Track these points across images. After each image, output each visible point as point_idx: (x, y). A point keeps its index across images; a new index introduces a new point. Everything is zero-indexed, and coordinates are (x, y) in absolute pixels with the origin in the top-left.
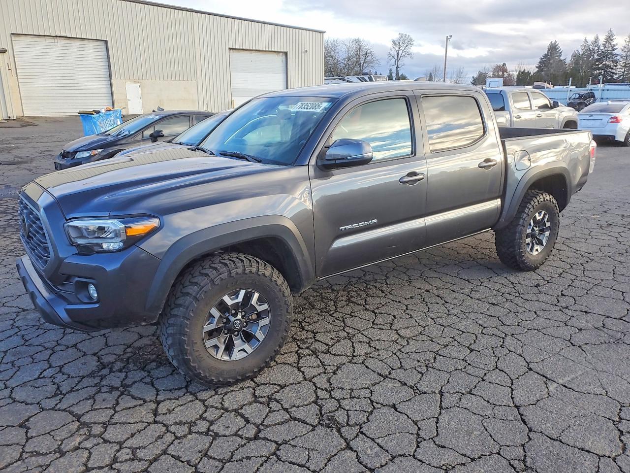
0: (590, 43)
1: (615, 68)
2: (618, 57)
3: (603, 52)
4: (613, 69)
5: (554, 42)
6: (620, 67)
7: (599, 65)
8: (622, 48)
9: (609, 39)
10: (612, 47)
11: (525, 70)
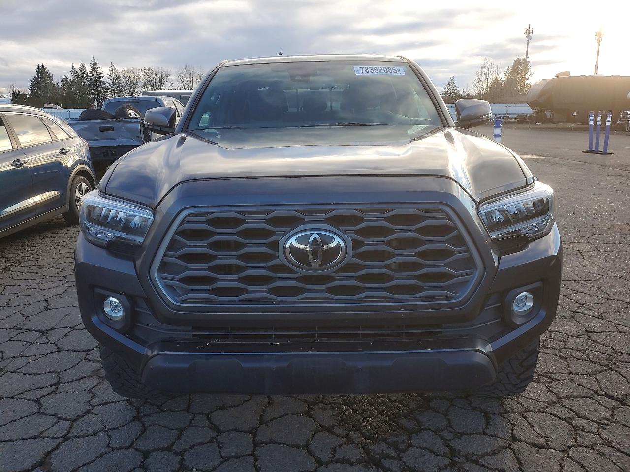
0: (77, 69)
1: (106, 94)
2: (107, 85)
3: (92, 79)
4: (104, 95)
5: (41, 65)
6: (110, 93)
7: (91, 90)
8: (108, 76)
9: (94, 67)
10: (99, 75)
11: (19, 92)
